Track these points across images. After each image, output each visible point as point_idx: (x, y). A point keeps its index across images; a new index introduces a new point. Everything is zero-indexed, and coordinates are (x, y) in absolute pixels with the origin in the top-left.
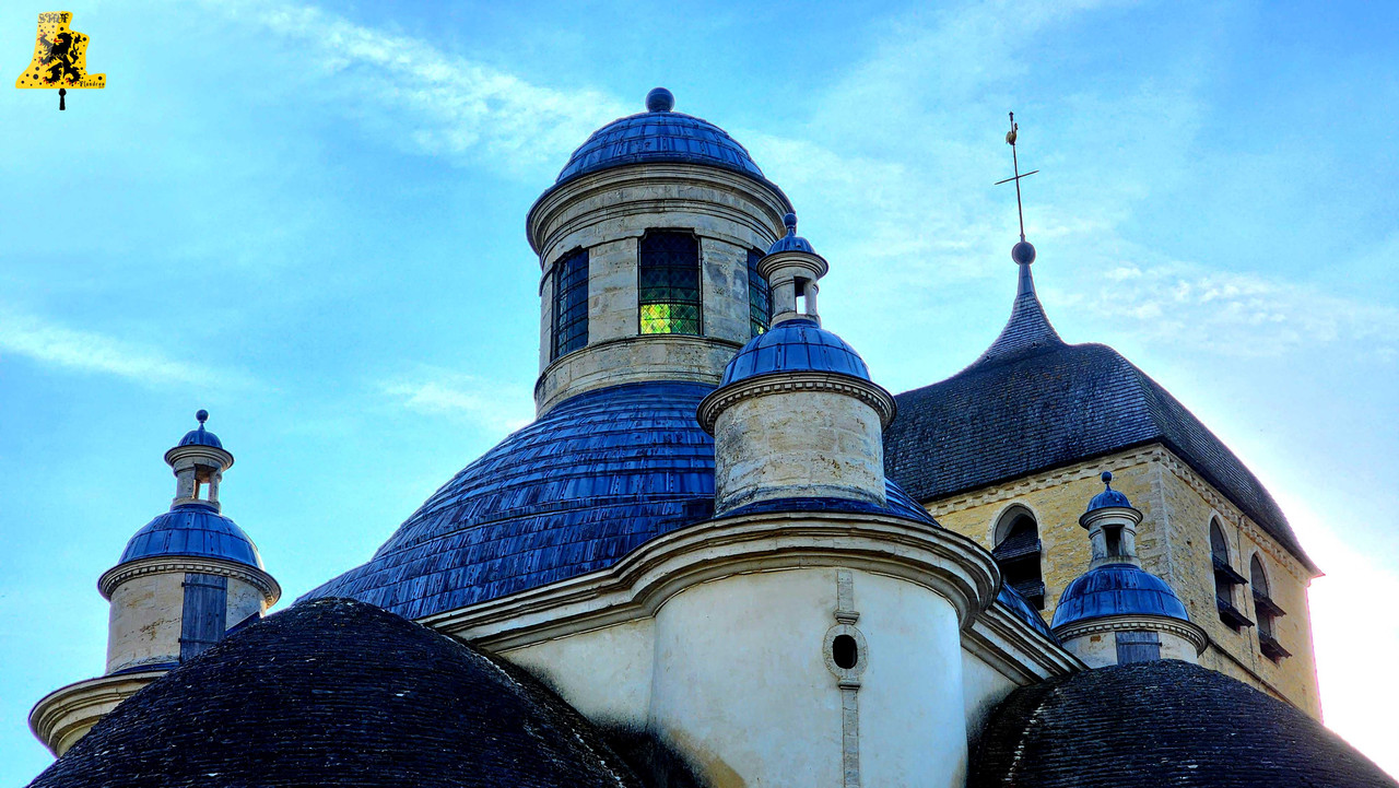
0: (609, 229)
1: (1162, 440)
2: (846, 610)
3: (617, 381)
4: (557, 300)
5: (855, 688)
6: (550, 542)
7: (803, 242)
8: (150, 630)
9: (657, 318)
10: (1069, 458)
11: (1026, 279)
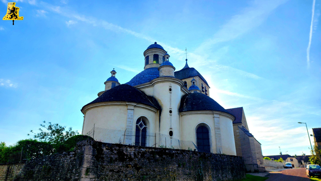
0: (151, 54)
1: (198, 76)
2: (171, 86)
3: (151, 67)
4: (146, 60)
5: (171, 93)
6: (145, 80)
7: (168, 54)
8: (109, 87)
9: (155, 62)
10: (190, 77)
11: (187, 62)
